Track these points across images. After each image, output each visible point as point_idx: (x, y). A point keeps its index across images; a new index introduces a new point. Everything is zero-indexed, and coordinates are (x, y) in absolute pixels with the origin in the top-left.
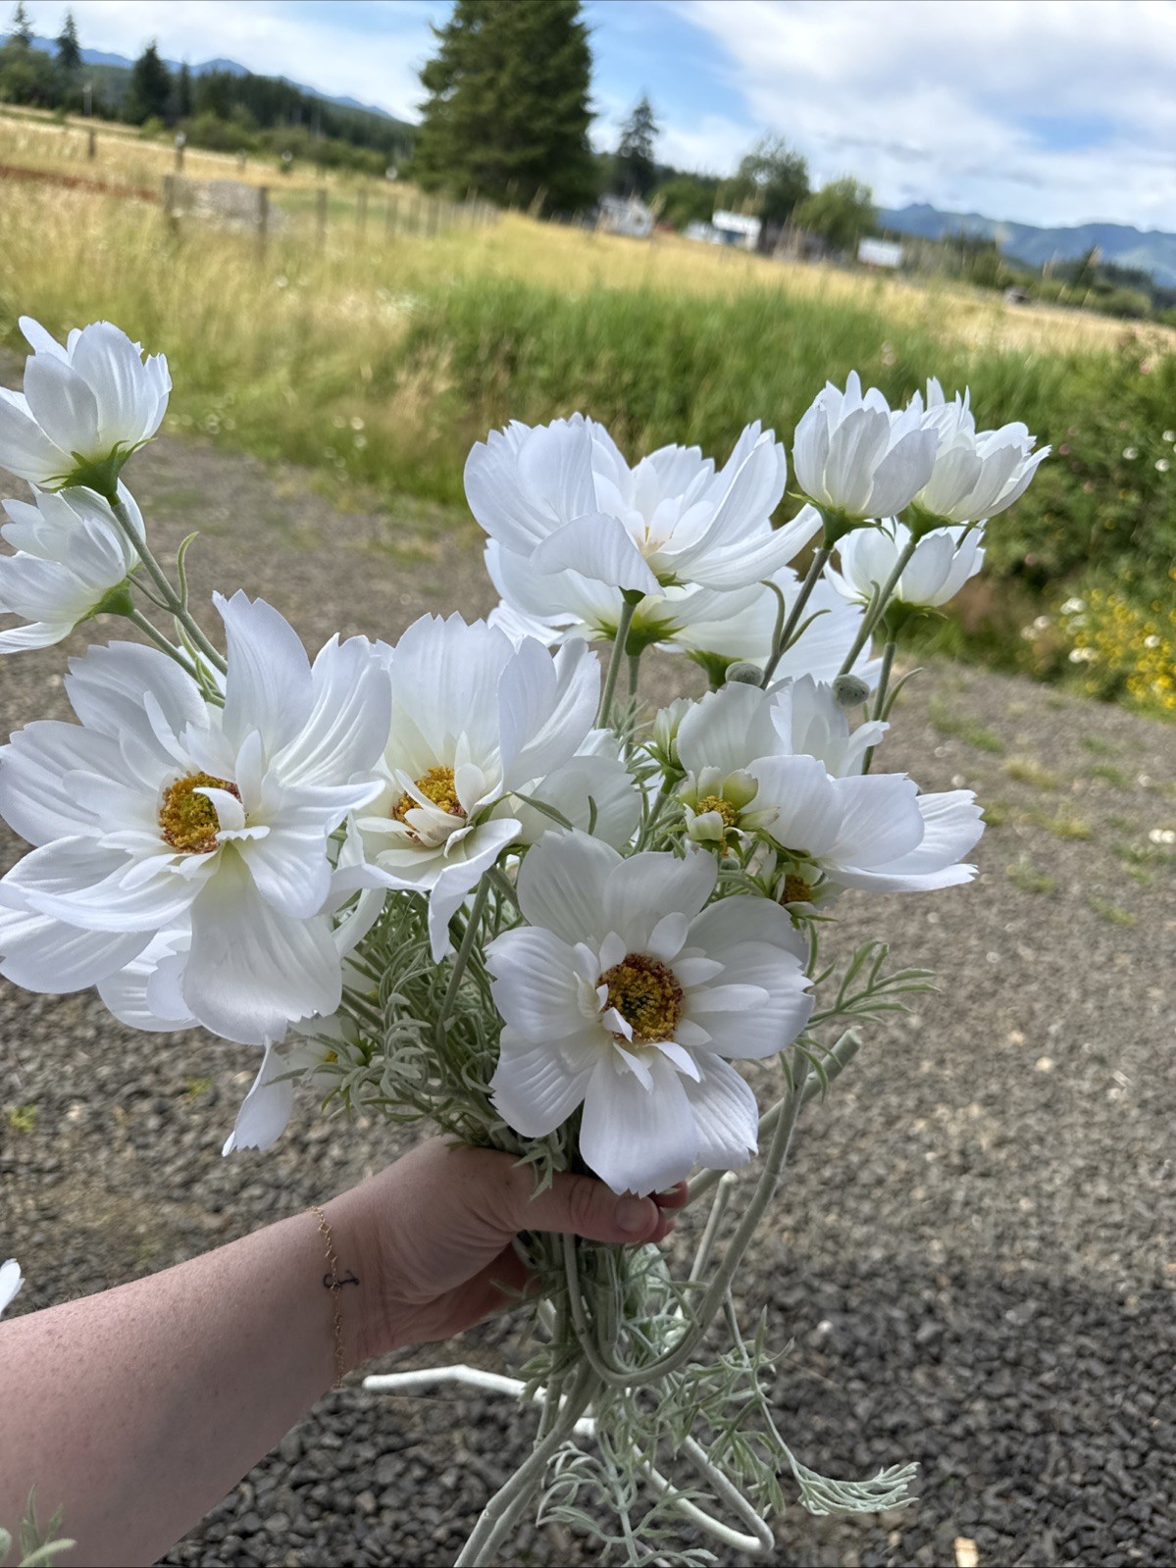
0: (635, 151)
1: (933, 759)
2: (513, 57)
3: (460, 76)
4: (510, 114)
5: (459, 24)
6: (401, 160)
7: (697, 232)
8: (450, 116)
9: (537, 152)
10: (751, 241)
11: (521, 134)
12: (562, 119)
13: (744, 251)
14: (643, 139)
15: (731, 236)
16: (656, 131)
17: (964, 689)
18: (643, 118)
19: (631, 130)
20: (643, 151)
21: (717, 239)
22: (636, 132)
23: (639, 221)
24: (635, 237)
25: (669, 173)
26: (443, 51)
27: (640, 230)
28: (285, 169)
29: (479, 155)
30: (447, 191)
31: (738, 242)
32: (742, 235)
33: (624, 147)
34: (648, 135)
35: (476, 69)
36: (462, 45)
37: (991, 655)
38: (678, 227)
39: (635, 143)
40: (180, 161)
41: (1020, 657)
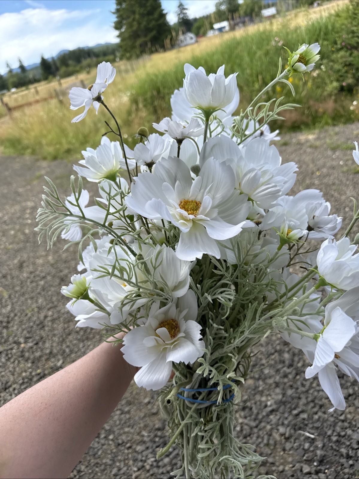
0: (183, 18)
1: (333, 159)
2: (137, 9)
3: (124, 22)
4: (142, 26)
5: (119, 7)
6: (118, 54)
7: (210, 33)
8: (127, 35)
9: (154, 33)
10: (227, 28)
11: (148, 30)
12: (157, 20)
13: (227, 32)
14: (184, 13)
15: (221, 30)
16: (187, 9)
17: (337, 134)
18: (181, 7)
19: (179, 13)
20: (185, 17)
21: (217, 32)
22: (181, 12)
23: (192, 38)
24: (192, 44)
25: (195, 20)
26: (117, 17)
27: (193, 41)
28: (88, 73)
29: (139, 42)
30: (134, 57)
31: (224, 30)
32: (224, 27)
33: (179, 19)
34: (185, 11)
35: (128, 17)
36: (121, 13)
37: (343, 120)
38: (204, 34)
39: (181, 16)
40: (60, 84)
41: (352, 116)
